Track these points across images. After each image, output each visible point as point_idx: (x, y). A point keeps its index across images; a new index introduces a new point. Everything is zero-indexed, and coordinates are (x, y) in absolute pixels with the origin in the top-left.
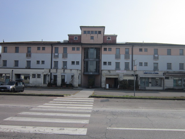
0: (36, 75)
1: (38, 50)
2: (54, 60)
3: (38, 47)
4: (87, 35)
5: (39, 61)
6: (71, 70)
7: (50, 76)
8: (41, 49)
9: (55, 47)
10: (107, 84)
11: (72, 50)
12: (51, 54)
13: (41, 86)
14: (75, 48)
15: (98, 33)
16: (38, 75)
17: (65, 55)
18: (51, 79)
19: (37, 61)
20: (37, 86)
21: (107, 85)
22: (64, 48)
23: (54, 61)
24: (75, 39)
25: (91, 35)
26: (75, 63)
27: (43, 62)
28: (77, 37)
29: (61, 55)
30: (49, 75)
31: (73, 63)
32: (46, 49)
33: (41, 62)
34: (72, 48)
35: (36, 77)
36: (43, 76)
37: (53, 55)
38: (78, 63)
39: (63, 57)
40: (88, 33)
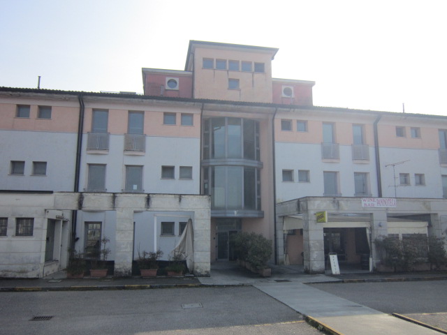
0: (12, 222)
1: (18, 115)
2: (87, 159)
3: (19, 106)
4: (216, 72)
5: (23, 163)
6: (180, 196)
7: (69, 225)
8: (34, 111)
9: (94, 110)
10: (331, 257)
11: (165, 123)
12: (76, 136)
13: (31, 275)
14: (174, 114)
15: (253, 69)
16: (19, 220)
17: (135, 142)
18: (74, 239)
19: (13, 162)
20: (10, 275)
21: (334, 259)
22: (130, 112)
23: (90, 165)
24: (167, 87)
25: (230, 73)
26: (177, 172)
27: (40, 167)
28: (177, 80)
29: (117, 142)
30: (65, 222)
31: (168, 171)
32: (54, 113)
33: (29, 168)
34: (165, 114)
35: (11, 231)
36: (45, 226)
37: (85, 137)
38: (186, 172)
39: (128, 148)
40: (218, 68)
